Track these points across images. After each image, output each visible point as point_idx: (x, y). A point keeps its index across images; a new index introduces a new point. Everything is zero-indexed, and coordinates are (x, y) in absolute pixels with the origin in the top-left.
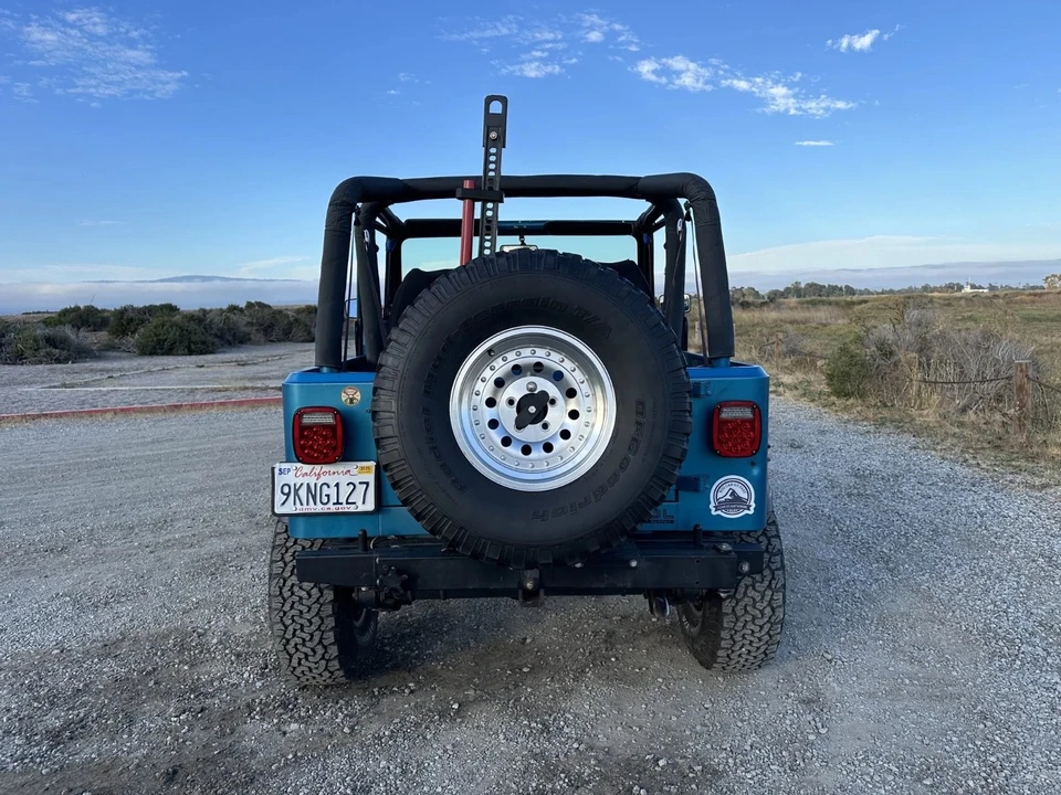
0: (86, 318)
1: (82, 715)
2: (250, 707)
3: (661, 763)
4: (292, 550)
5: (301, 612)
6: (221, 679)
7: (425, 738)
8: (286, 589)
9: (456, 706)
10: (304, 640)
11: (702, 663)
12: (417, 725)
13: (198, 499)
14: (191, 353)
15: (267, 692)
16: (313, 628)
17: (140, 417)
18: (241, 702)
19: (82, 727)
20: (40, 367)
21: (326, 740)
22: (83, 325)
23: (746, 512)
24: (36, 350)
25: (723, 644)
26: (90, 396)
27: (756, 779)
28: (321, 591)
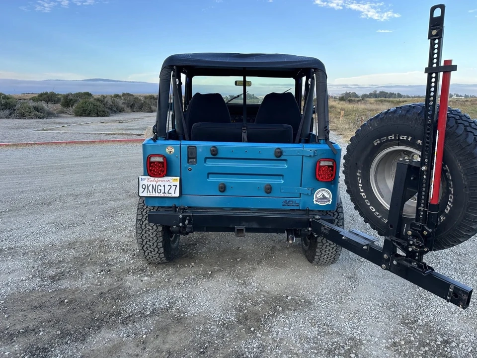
0: (50, 98)
1: (62, 271)
2: (128, 270)
3: (289, 298)
4: (146, 210)
5: (149, 234)
6: (116, 259)
7: (197, 284)
8: (143, 226)
9: (210, 273)
10: (150, 245)
11: (309, 261)
12: (194, 279)
13: (104, 184)
14: (98, 116)
15: (135, 265)
16: (154, 241)
17: (77, 145)
18: (125, 268)
19: (63, 275)
20: (32, 120)
21: (158, 284)
22: (49, 101)
23: (328, 203)
24: (30, 113)
25: (317, 254)
26: (55, 135)
27: (325, 306)
28: (157, 226)
